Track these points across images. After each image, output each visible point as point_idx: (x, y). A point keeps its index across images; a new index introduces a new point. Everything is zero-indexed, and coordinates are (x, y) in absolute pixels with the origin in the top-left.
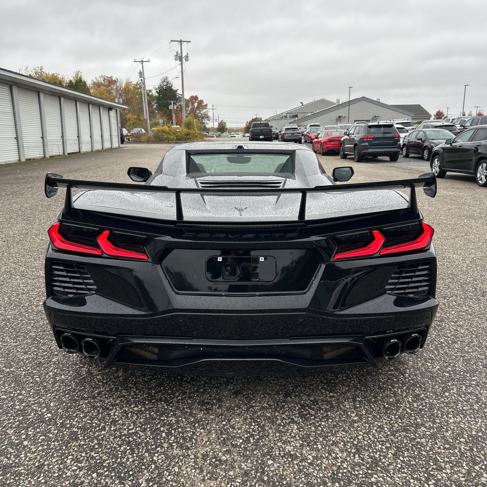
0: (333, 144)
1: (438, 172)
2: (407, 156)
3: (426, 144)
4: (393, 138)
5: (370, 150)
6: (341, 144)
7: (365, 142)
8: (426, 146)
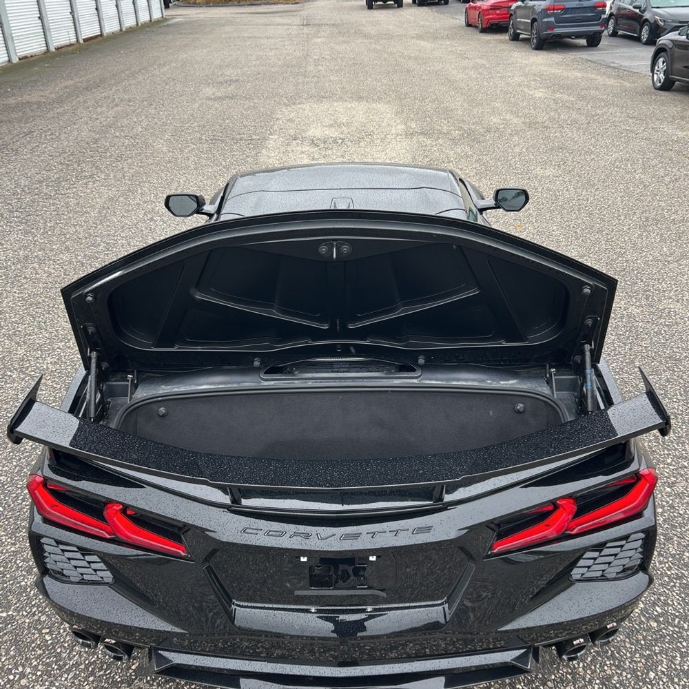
0: (498, 14)
1: (662, 81)
2: (614, 34)
3: (647, 15)
4: (595, 7)
5: (557, 31)
6: (511, 15)
7: (549, 16)
8: (647, 20)
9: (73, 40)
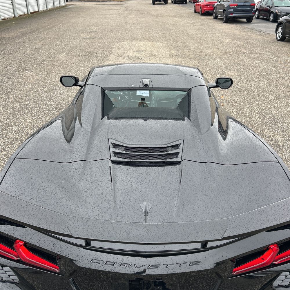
0: (208, 8)
3: (272, 10)
5: (234, 15)
6: (214, 8)
7: (231, 9)
8: (272, 12)
9: (26, 13)
